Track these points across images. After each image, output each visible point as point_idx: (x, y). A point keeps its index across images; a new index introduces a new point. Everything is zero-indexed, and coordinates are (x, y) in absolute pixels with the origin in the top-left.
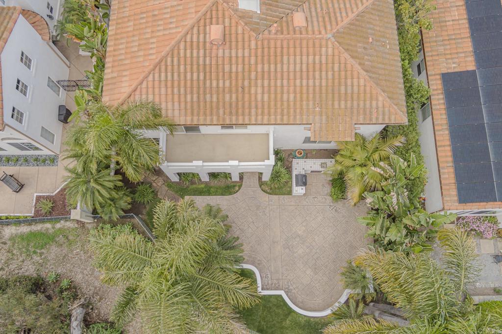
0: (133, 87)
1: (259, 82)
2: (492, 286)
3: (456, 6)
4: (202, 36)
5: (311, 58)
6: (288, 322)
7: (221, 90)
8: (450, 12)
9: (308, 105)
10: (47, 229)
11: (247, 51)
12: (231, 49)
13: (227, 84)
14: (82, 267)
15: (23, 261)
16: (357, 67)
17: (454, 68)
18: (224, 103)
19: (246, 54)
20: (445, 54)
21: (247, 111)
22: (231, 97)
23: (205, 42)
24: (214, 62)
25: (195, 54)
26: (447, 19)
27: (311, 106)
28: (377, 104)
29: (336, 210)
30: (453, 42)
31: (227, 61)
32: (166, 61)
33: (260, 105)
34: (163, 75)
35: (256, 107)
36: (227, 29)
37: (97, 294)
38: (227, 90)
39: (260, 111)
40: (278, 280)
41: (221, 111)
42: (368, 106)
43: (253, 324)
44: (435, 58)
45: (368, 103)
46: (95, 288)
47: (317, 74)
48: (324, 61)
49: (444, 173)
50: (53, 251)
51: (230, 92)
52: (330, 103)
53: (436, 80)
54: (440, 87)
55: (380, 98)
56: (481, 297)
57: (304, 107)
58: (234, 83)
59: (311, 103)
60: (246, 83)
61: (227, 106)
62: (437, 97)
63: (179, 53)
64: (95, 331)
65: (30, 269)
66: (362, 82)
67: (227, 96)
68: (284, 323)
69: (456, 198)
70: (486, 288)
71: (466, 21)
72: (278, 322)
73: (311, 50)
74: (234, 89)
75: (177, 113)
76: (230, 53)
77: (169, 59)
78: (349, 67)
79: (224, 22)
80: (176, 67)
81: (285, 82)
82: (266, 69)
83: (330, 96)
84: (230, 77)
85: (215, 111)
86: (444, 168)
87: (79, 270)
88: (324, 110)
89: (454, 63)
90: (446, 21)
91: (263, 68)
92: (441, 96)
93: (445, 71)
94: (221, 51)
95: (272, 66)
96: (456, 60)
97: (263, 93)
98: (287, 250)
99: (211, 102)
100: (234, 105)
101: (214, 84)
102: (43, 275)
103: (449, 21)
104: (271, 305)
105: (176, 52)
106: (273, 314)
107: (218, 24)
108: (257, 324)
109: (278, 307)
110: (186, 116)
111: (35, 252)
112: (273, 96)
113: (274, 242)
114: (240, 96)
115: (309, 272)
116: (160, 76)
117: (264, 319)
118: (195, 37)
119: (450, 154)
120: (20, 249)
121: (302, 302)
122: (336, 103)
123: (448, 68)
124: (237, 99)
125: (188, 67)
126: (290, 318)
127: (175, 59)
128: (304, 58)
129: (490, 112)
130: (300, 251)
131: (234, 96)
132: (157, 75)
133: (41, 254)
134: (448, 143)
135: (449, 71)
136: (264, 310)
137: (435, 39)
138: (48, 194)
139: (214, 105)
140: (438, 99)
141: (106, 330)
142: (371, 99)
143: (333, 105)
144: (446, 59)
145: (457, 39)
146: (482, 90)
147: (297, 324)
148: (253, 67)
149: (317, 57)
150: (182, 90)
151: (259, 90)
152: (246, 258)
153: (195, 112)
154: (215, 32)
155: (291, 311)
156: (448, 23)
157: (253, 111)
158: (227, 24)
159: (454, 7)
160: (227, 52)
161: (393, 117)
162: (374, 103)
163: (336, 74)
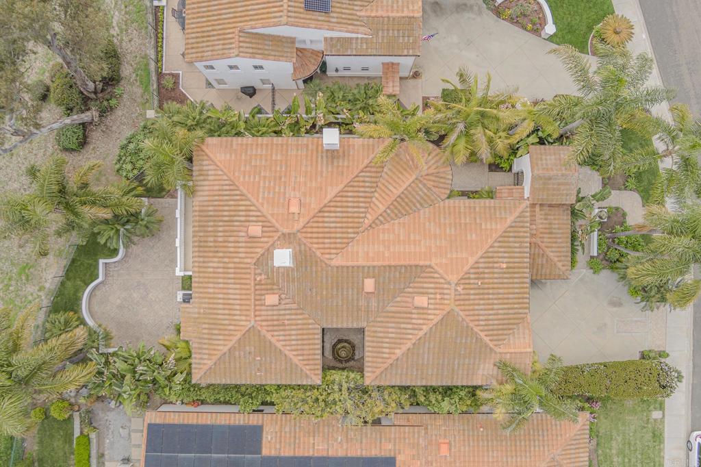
0: (219, 164)
1: (221, 265)
2: (106, 453)
3: (328, 449)
4: (254, 219)
5: (238, 307)
6: (79, 283)
7: (216, 234)
8: (323, 442)
9: (205, 303)
10: (153, 85)
11: (243, 255)
12: (246, 242)
13: (220, 239)
14: (127, 115)
15: (132, 66)
16: (230, 344)
17: (267, 438)
18: (207, 236)
19: (241, 255)
20: (281, 432)
21: (201, 254)
22: (211, 242)
23: (249, 221)
24: (235, 228)
25: (241, 213)
26: (316, 438)
27: (204, 305)
28: (205, 359)
29: (169, 327)
30: (292, 440)
31: (237, 239)
32: (236, 190)
33: (205, 265)
34: (227, 187)
35: (204, 262)
36: (259, 240)
37: (107, 129)
38: (216, 238)
39: (201, 265)
40: (113, 276)
41: (201, 234)
42: (204, 351)
43: (78, 255)
44: (279, 423)
45: (207, 351)
46: (111, 127)
47: (227, 312)
48: (235, 318)
49: (175, 416)
50: (138, 91)
51: (215, 241)
52: (206, 321)
53: (258, 421)
54: (251, 423)
55: (209, 362)
56: (95, 441)
57: (204, 300)
58: (221, 244)
59: (207, 306)
60: (221, 254)
61: (205, 239)
62: (242, 419)
63: (242, 200)
64: (76, 130)
65: (126, 71)
66: (221, 348)
67: (212, 239)
68: (78, 279)
69: (153, 422)
70: (104, 447)
71: (311, 454)
72: (79, 275)
73: (244, 307)
74: (217, 244)
75: (201, 199)
76: (242, 242)
77: (238, 192)
78: (231, 338)
79: (264, 237)
80: (232, 198)
81: (221, 286)
82: (230, 271)
83: (211, 321)
84: (225, 242)
85: (202, 229)
86: (179, 416)
87: (124, 112)
88: (201, 316)
89: (272, 438)
90: (314, 436)
91: (231, 268)
92: (242, 423)
93: (266, 429)
94: (243, 234)
95: (232, 276)
96: (274, 440)
97: (214, 268)
98: (136, 284)
99: (208, 226)
100: (205, 244)
101: (221, 229)
102: (123, 82)
103: (314, 440)
104: (92, 270)
105: (243, 198)
106: (85, 272)
107: (262, 232)
108: (78, 258)
109: (91, 275)
110: (200, 206)
111: (137, 75)
112: (211, 275)
113: (142, 274)
114: (212, 249)
115: (118, 301)
116: (226, 185)
117: (81, 264)
118: (254, 213)
119: (190, 422)
120: (139, 63)
121: (95, 295)
122: (206, 326)
123: (267, 432)
124: (210, 247)
125: (232, 208)
126: (82, 284)
127: (238, 198)
128: (238, 302)
129: (219, 461)
130: (135, 295)
131: (211, 244)
132: (227, 182)
133: (136, 80)
134: (200, 422)
135: (264, 433)
136: (88, 264)
137: (298, 424)
138: (181, 83)
139: (206, 229)
140: (239, 420)
141: (77, 139)
142: (209, 354)
143: (205, 323)
144: (276, 432)
145: (295, 445)
146: (241, 458)
147: (77, 291)
148: (231, 260)
149: (238, 312)
150: (216, 203)
151: (215, 265)
152: (130, 250)
153: (202, 214)
154: (256, 230)
155: (87, 285)
156: (311, 438)
157: (201, 259)
158: (262, 239)
159: (328, 446)
160: (243, 239)
161: (196, 371)
162: (206, 357)
163: (226, 327)
